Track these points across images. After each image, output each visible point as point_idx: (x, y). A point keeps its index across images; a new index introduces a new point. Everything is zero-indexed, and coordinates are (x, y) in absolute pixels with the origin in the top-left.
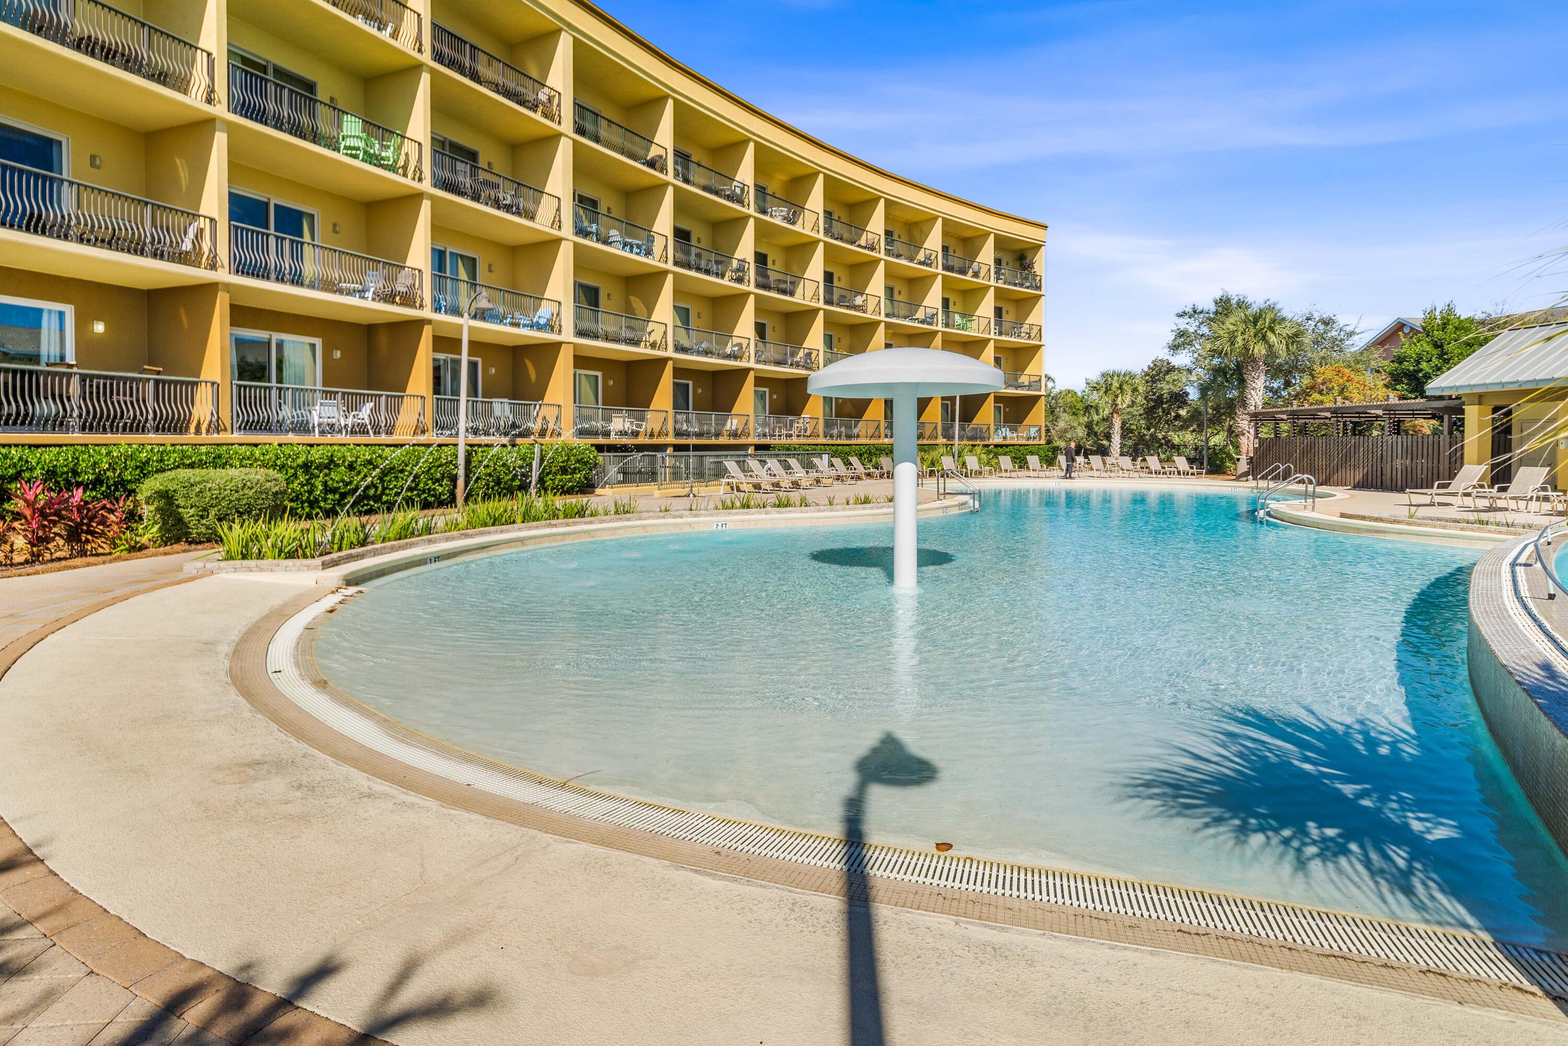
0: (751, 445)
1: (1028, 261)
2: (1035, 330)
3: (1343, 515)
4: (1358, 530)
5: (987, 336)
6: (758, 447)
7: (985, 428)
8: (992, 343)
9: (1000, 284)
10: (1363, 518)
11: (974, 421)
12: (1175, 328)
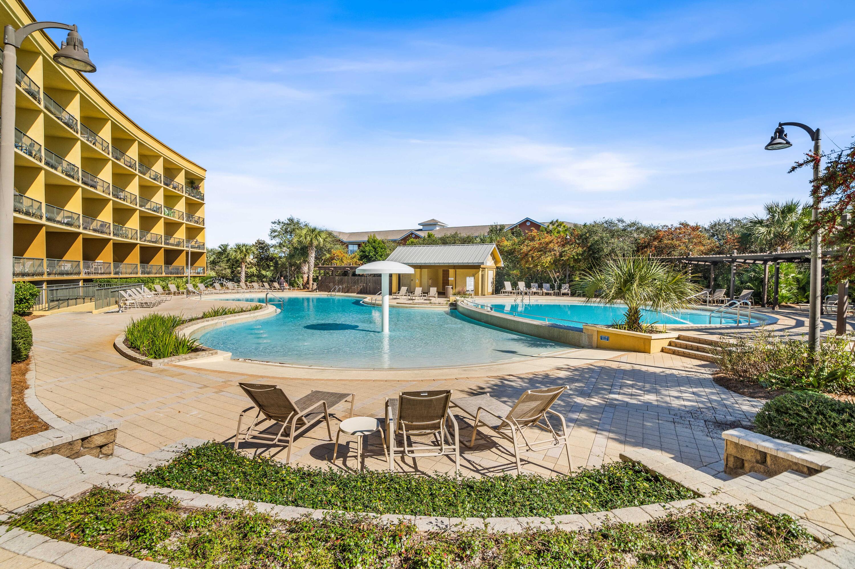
0: (81, 279)
1: (196, 185)
2: (201, 220)
3: (397, 303)
4: (407, 307)
5: (181, 221)
6: (85, 281)
7: (180, 268)
8: (184, 225)
9: (187, 195)
10: (406, 304)
11: (174, 264)
12: (271, 228)
